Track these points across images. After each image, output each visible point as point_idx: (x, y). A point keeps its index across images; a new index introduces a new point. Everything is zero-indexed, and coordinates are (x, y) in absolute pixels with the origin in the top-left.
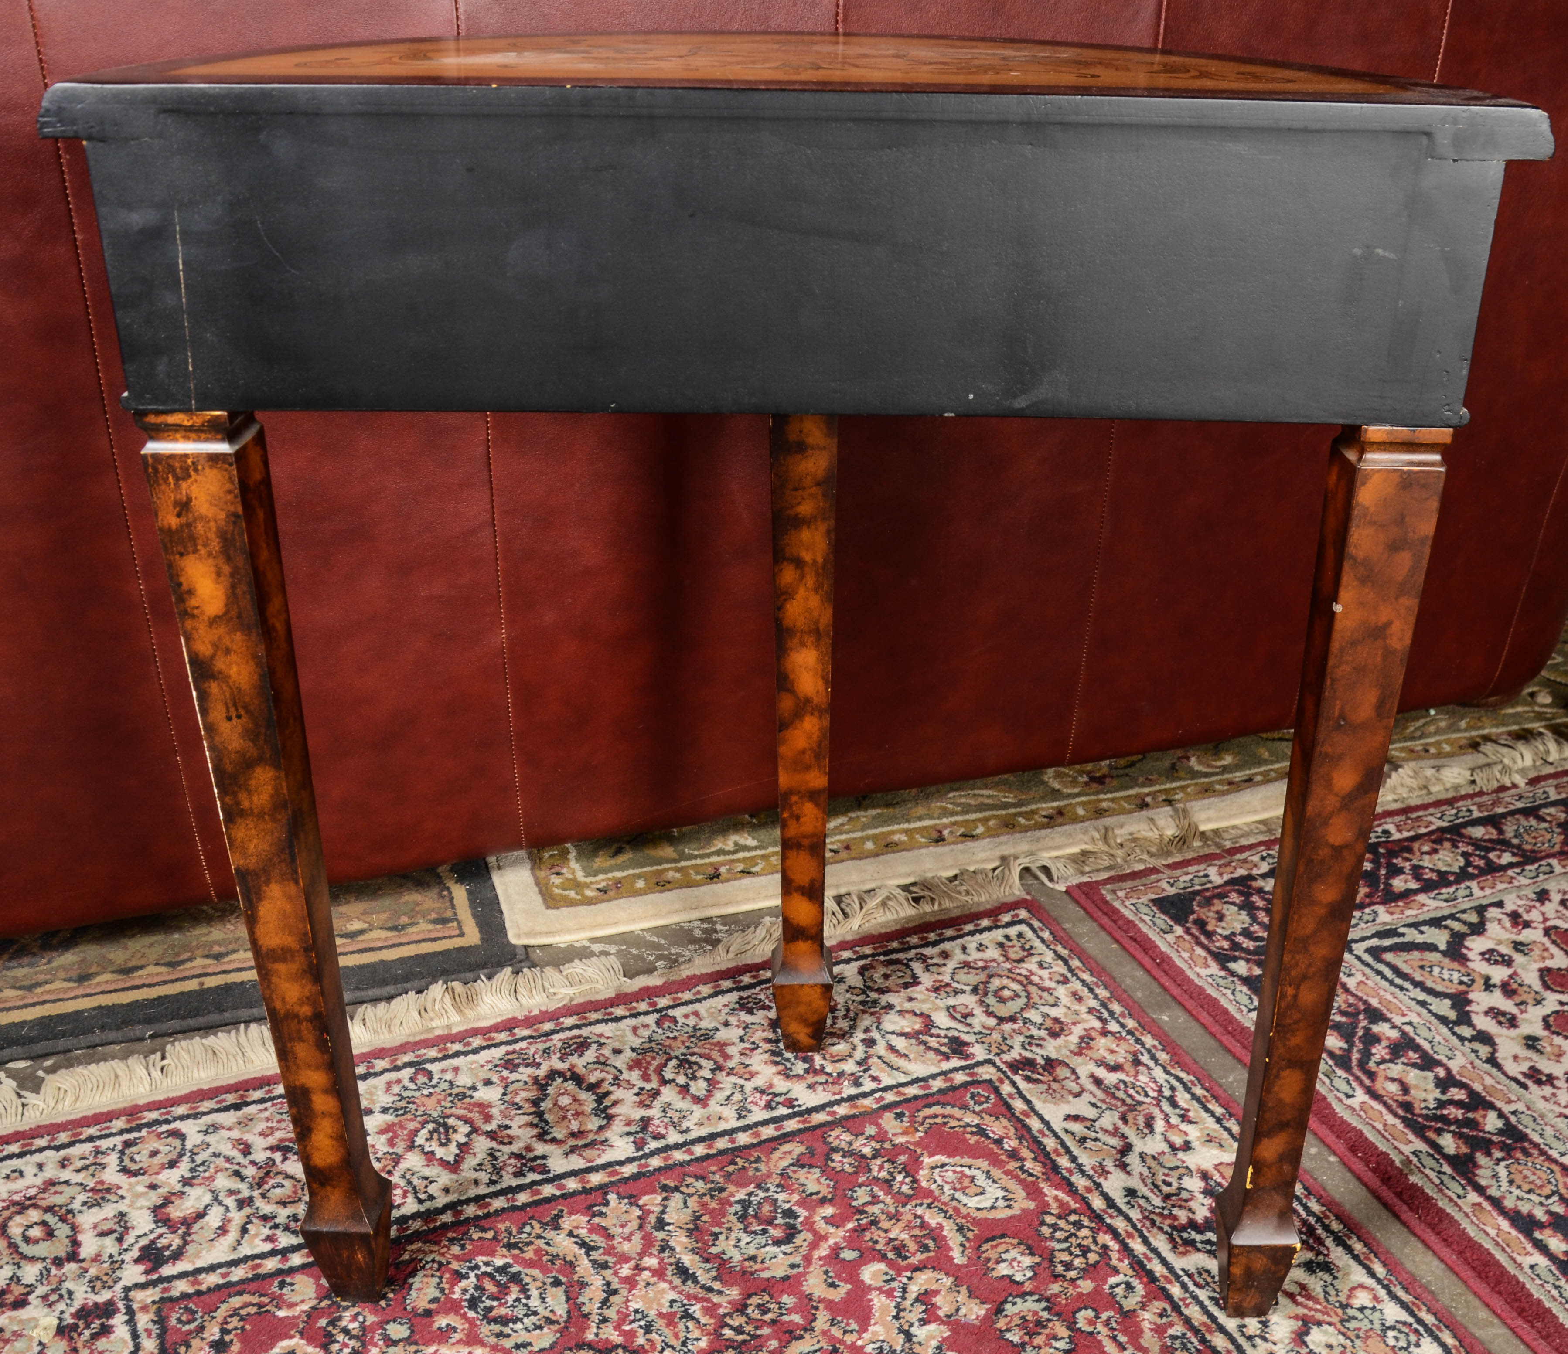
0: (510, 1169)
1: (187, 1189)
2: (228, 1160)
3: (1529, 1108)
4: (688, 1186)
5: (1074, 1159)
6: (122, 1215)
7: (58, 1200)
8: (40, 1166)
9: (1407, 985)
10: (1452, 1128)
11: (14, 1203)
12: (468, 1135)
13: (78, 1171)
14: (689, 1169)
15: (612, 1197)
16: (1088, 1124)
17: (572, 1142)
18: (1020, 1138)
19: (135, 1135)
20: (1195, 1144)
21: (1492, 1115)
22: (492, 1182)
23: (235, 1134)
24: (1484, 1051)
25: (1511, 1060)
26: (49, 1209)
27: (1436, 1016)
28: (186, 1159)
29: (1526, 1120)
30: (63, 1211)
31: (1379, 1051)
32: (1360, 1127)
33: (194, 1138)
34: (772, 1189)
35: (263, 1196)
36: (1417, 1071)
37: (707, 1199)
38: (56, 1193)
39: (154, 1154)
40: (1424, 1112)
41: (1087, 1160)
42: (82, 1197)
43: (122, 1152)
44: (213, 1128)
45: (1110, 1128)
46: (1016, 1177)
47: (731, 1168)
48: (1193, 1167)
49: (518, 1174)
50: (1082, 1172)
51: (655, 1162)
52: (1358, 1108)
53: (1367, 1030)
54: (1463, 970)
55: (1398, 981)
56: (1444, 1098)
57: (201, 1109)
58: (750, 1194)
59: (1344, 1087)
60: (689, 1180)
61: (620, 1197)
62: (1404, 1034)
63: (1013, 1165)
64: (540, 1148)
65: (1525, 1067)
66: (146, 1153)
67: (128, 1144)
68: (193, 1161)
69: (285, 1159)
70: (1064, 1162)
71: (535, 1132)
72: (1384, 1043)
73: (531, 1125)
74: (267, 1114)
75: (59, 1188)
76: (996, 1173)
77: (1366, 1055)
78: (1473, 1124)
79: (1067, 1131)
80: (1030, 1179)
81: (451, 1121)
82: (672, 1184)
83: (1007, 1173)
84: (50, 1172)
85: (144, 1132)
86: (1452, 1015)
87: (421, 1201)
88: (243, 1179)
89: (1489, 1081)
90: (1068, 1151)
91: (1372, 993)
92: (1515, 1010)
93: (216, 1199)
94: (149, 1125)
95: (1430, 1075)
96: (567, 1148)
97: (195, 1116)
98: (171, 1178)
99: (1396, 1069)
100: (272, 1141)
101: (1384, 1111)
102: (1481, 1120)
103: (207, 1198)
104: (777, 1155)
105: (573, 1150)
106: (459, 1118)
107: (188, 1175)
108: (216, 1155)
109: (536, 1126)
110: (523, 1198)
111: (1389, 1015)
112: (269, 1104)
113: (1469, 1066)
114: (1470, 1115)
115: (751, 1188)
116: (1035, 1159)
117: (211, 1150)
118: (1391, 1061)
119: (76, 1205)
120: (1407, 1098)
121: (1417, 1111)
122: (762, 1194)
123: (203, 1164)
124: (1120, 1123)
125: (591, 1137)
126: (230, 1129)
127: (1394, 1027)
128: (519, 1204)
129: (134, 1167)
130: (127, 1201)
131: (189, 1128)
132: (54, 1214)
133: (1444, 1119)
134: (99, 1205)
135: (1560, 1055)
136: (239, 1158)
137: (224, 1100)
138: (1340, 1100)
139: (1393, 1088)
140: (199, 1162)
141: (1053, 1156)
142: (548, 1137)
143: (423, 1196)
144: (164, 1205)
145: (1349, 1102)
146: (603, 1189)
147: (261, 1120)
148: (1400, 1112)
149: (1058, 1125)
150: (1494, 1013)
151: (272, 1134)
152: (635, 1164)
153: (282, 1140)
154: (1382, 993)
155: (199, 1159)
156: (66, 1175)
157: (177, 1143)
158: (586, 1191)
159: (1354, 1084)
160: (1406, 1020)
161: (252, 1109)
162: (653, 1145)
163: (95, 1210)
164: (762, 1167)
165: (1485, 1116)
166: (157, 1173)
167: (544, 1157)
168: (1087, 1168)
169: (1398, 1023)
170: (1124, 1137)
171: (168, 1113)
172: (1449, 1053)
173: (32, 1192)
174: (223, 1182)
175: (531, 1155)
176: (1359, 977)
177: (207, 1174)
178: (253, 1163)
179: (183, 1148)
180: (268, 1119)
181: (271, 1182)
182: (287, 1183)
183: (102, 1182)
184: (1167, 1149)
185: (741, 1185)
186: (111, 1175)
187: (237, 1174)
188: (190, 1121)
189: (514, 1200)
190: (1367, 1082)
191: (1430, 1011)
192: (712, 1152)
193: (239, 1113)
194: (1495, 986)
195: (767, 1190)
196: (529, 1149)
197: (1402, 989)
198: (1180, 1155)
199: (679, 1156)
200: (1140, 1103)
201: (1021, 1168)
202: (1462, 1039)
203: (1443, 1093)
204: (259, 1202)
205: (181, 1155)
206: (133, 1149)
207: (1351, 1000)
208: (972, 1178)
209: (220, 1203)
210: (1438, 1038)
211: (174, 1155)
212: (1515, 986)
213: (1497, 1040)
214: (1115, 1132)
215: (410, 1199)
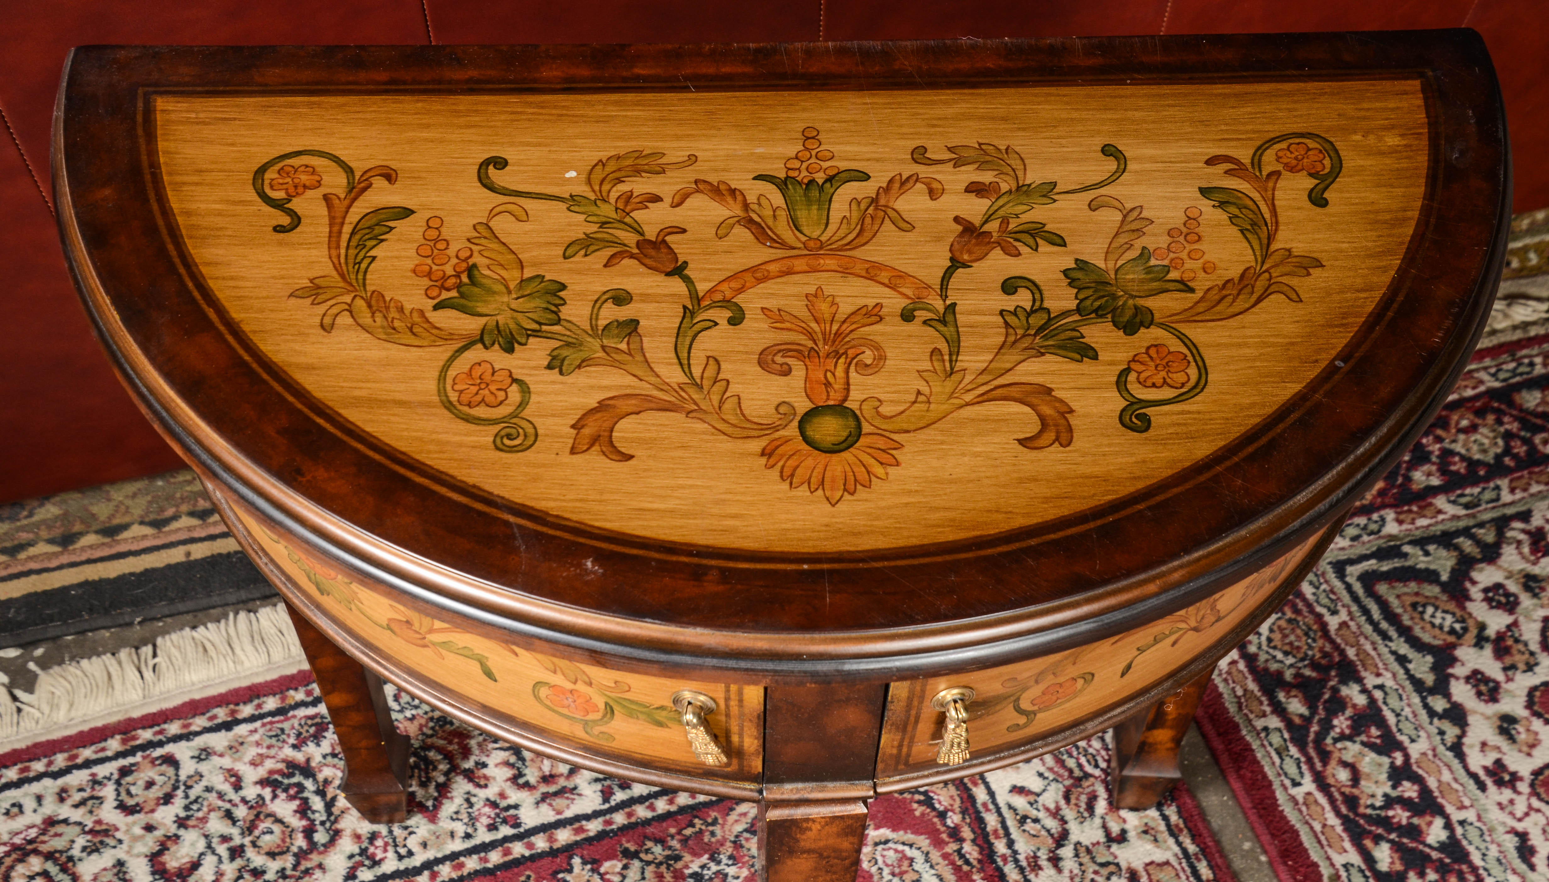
0: (485, 821)
1: (182, 832)
2: (221, 796)
3: (1479, 818)
4: (647, 851)
5: (1010, 844)
6: (120, 864)
7: (58, 844)
8: (39, 799)
9: (1393, 633)
10: (1393, 836)
11: (15, 848)
12: (447, 774)
13: (76, 806)
14: (649, 830)
15: (576, 861)
16: (1031, 798)
17: (544, 788)
18: (964, 812)
19: (130, 760)
20: (1132, 835)
21: (1439, 822)
22: (468, 836)
23: (227, 762)
24: (1452, 732)
25: (1478, 748)
26: (49, 856)
27: (1411, 678)
28: (180, 793)
29: (1473, 833)
30: (63, 859)
31: (1341, 723)
32: (1298, 826)
33: (188, 767)
34: (725, 860)
35: (254, 844)
36: (1373, 755)
37: (663, 869)
38: (57, 835)
39: (150, 784)
40: (1369, 811)
41: (1024, 847)
42: (81, 841)
43: (118, 783)
44: (204, 754)
45: (1052, 806)
46: (952, 863)
47: (688, 832)
48: (1124, 865)
49: (492, 827)
50: (1016, 861)
51: (620, 819)
52: (1301, 800)
53: (1335, 690)
54: (1459, 613)
55: (1384, 625)
56: (1394, 794)
57: (194, 728)
58: (703, 867)
59: (1292, 770)
60: (649, 844)
61: (584, 863)
62: (1372, 701)
63: (951, 847)
64: (515, 796)
65: (1489, 760)
66: (141, 783)
67: (125, 772)
68: (187, 797)
69: (275, 797)
70: (1000, 847)
71: (509, 773)
72: (1349, 712)
73: (507, 764)
74: (256, 737)
75: (59, 829)
76: (935, 856)
77: (1327, 726)
78: (1414, 832)
79: (1010, 807)
80: (966, 868)
81: (432, 754)
82: (632, 847)
83: (945, 856)
84: (50, 808)
85: (138, 757)
86: (1429, 679)
87: (401, 858)
88: (234, 822)
89: (1446, 776)
90: (1007, 834)
91: (1352, 640)
92: (1500, 677)
93: (209, 846)
94: (144, 747)
95: (1386, 761)
96: (538, 795)
97: (187, 736)
98: (166, 816)
99: (1351, 750)
100: (261, 772)
101: (1327, 807)
102: (1424, 827)
103: (201, 845)
104: (733, 817)
105: (545, 797)
106: (439, 750)
107: (183, 814)
108: (208, 789)
109: (512, 766)
110: (495, 857)
111: (1363, 674)
112: (258, 724)
113: (1430, 753)
114: (1415, 821)
115: (705, 859)
116: (974, 841)
117: (204, 783)
118: (1350, 738)
119: (76, 852)
120: (1355, 791)
121: (1362, 810)
122: (714, 868)
123: (196, 801)
124: (1062, 803)
125: (562, 782)
126: (221, 755)
127: (1364, 691)
128: (490, 865)
129: (131, 802)
130: (124, 846)
131: (182, 751)
132: (55, 861)
133: (1386, 823)
134: (97, 850)
135: (1532, 746)
136: (232, 795)
137: (214, 717)
138: (1285, 789)
139: (1343, 775)
140: (192, 797)
141: (992, 838)
142: (521, 781)
143: (403, 851)
144: (160, 853)
145: (1294, 791)
146: (569, 850)
147: (250, 744)
148: (1344, 810)
149: (1002, 798)
150: (1476, 678)
151: (261, 763)
152: (601, 819)
153: (271, 772)
154: (1362, 640)
155: (193, 793)
156: (65, 811)
157: (170, 771)
158: (553, 853)
159: (1304, 767)
160: (1379, 681)
161: (242, 730)
162: (620, 796)
163: (94, 856)
164: (717, 829)
165: (1430, 824)
166: (153, 811)
167: (516, 807)
168: (1021, 857)
169: (1369, 686)
170: (1063, 821)
171: (161, 732)
172: (1413, 733)
173: (33, 833)
174: (216, 825)
175: (503, 804)
176: (1343, 616)
177: (200, 814)
178: (244, 801)
179: (177, 781)
180: (258, 744)
181: (262, 826)
182: (277, 828)
183: (99, 822)
184: (1103, 839)
185: (696, 855)
186: (109, 814)
187: (229, 815)
188: (183, 744)
189: (486, 860)
190: (1319, 766)
191: (1407, 671)
192: (673, 808)
193: (231, 735)
194: (1487, 639)
195: (719, 863)
196: (502, 795)
197: (1385, 637)
198: (1115, 848)
199: (642, 812)
200: (1087, 776)
201: (959, 852)
202: (1432, 714)
203: (1394, 787)
204: (250, 853)
205: (175, 788)
206: (129, 779)
207: (1328, 648)
208: (912, 860)
209: (214, 852)
210: (1407, 711)
211: (168, 789)
212: (1510, 642)
213: (1471, 719)
214: (1056, 813)
215: (391, 854)
